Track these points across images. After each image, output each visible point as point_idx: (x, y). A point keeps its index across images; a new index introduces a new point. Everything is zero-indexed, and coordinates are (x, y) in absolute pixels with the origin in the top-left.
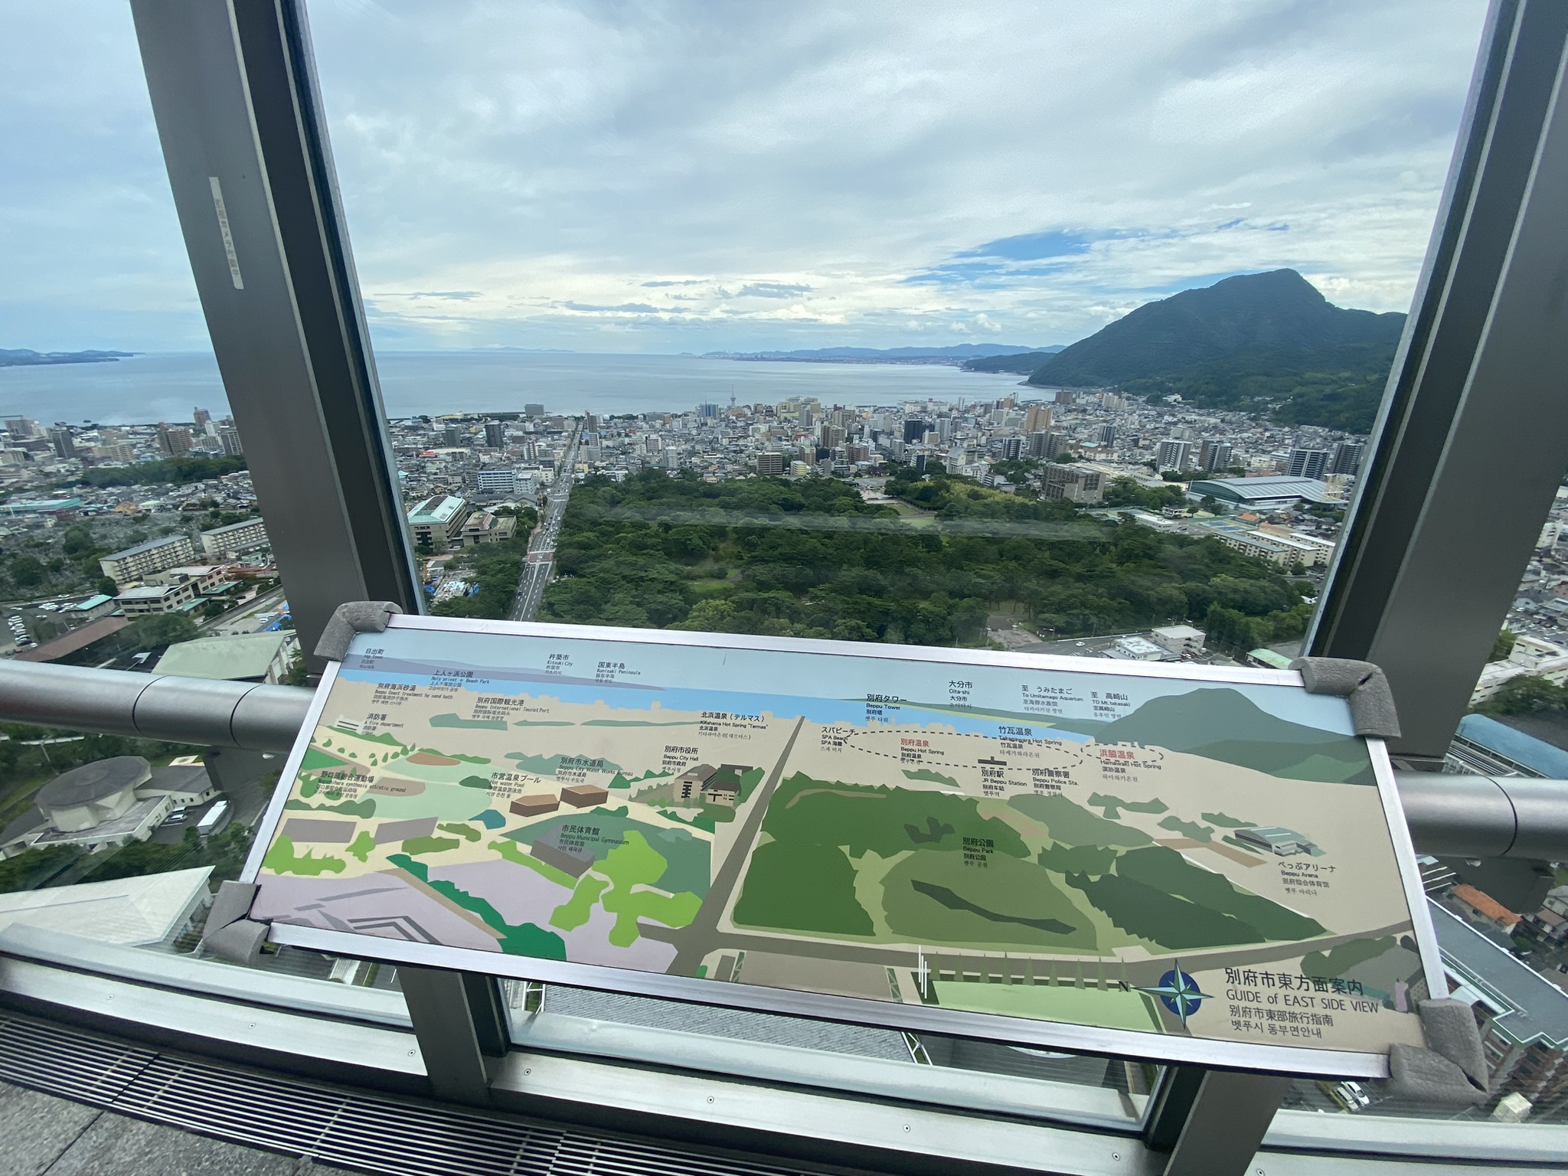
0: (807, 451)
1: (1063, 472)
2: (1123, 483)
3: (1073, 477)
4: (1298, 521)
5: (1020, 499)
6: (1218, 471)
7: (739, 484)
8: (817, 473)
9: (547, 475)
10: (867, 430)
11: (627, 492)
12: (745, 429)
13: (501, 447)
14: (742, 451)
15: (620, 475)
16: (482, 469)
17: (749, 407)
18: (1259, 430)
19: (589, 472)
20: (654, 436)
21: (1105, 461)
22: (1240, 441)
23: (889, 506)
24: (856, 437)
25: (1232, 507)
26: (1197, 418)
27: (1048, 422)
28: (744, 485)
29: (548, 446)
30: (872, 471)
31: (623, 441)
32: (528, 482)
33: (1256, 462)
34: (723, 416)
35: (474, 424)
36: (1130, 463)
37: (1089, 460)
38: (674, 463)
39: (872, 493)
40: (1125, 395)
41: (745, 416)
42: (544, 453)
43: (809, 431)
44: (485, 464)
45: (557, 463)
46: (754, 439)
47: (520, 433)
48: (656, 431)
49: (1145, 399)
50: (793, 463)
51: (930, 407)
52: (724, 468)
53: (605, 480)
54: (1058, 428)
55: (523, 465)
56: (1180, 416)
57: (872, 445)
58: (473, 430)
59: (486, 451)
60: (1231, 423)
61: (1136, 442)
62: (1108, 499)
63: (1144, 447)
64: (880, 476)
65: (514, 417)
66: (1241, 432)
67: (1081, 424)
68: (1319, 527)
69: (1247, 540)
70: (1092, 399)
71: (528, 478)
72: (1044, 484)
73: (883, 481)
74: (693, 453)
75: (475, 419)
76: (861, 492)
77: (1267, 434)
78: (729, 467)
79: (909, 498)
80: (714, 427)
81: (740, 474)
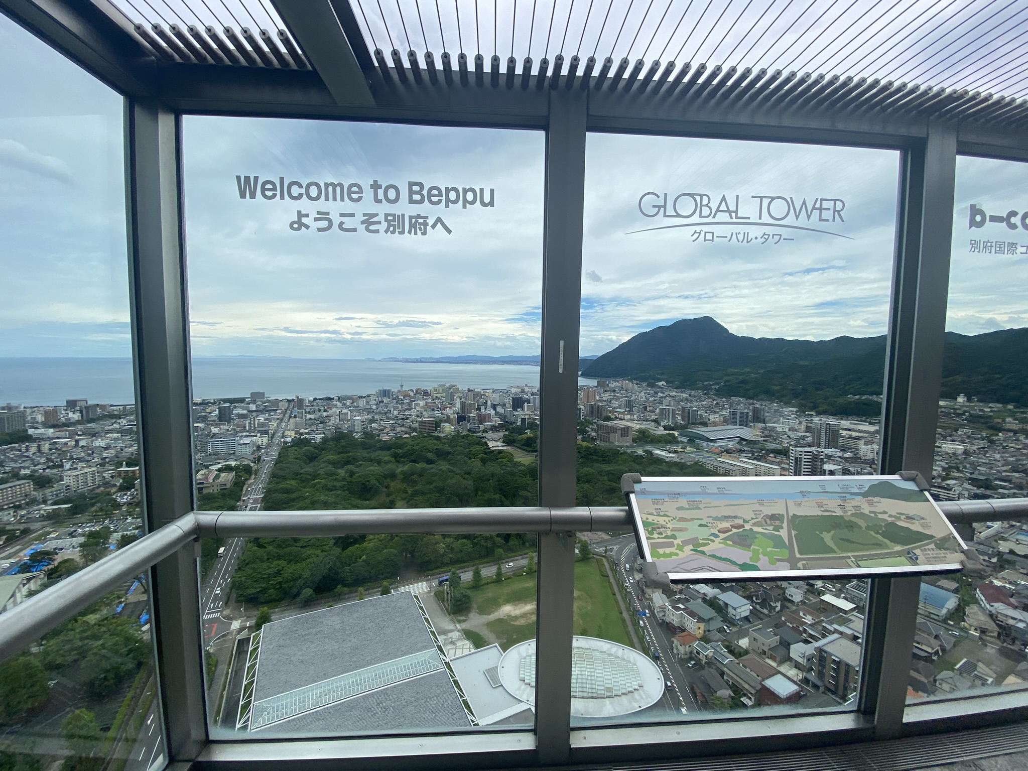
0: (452, 417)
1: (607, 426)
2: (642, 432)
3: (614, 430)
4: (741, 451)
5: (585, 444)
6: (693, 424)
7: (405, 440)
8: (458, 431)
9: (263, 440)
10: (489, 403)
11: (323, 450)
12: (410, 404)
13: (229, 422)
14: (407, 419)
15: (319, 437)
16: (212, 438)
17: (412, 390)
18: (710, 400)
19: (295, 437)
20: (345, 411)
21: (630, 419)
22: (701, 406)
23: (506, 451)
24: (483, 407)
25: (705, 445)
26: (676, 394)
27: (595, 397)
28: (409, 441)
29: (265, 420)
30: (494, 429)
31: (322, 415)
32: (247, 446)
33: (713, 418)
34: (394, 396)
35: (209, 406)
36: (644, 421)
37: (621, 419)
38: (358, 428)
39: (495, 444)
40: (635, 382)
41: (410, 396)
42: (263, 425)
43: (452, 404)
44: (214, 434)
45: (271, 432)
46: (415, 411)
47: (245, 412)
48: (347, 407)
49: (646, 384)
50: (442, 424)
51: (527, 389)
52: (394, 430)
53: (306, 442)
54: (601, 401)
55: (245, 434)
56: (667, 393)
57: (493, 412)
58: (208, 410)
59: (217, 424)
60: (695, 396)
61: (645, 408)
62: (636, 442)
63: (651, 411)
64: (499, 431)
65: (242, 400)
66: (701, 401)
67: (613, 398)
68: (753, 455)
69: (717, 464)
70: (617, 384)
71: (246, 442)
72: (598, 435)
73: (501, 434)
74: (373, 421)
75: (211, 403)
76: (488, 442)
77: (715, 402)
78: (399, 429)
79: (518, 445)
80: (388, 404)
81: (406, 433)
